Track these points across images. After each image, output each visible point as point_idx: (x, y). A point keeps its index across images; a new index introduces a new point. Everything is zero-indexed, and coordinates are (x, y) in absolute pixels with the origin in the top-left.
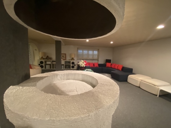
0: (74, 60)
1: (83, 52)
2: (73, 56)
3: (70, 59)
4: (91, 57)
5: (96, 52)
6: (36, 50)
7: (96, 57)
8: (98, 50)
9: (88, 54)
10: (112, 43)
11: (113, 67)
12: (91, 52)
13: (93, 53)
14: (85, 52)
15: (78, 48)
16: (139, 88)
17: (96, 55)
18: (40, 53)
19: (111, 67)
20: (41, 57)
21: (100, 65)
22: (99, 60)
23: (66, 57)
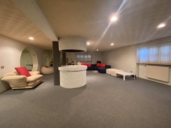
0: (74, 62)
1: (80, 56)
2: (73, 60)
3: (71, 62)
4: (86, 60)
5: (90, 56)
6: (47, 57)
7: (90, 60)
8: (91, 55)
9: (84, 58)
10: (97, 50)
11: (101, 66)
12: (86, 56)
13: (88, 57)
14: (82, 56)
15: (76, 54)
16: (110, 75)
17: (90, 58)
18: (50, 58)
19: (100, 66)
20: (51, 61)
21: (92, 65)
22: (92, 61)
23: (68, 61)
